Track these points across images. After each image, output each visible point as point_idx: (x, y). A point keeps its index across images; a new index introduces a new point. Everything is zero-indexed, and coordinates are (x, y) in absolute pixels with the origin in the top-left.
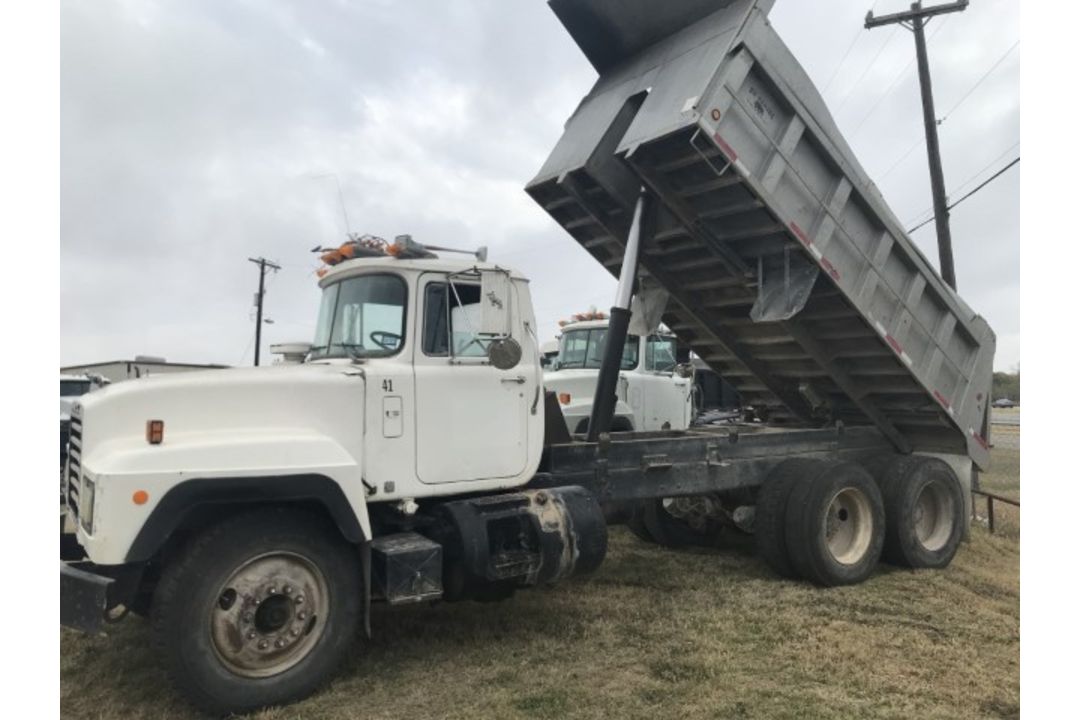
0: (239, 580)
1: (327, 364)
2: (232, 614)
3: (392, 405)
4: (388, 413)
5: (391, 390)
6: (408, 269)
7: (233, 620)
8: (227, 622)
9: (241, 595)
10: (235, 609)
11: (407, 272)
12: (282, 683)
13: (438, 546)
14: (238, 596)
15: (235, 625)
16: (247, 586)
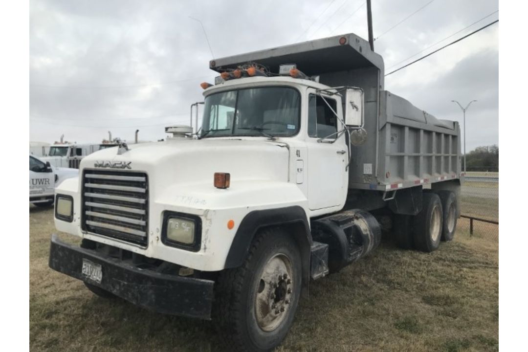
0: (264, 274)
1: (240, 140)
2: (264, 295)
3: (300, 165)
4: (298, 169)
5: (299, 156)
6: (302, 84)
7: (264, 299)
8: (261, 300)
9: (267, 283)
10: (265, 292)
11: (301, 86)
12: (280, 332)
13: (326, 245)
14: (266, 283)
15: (266, 302)
16: (269, 276)
